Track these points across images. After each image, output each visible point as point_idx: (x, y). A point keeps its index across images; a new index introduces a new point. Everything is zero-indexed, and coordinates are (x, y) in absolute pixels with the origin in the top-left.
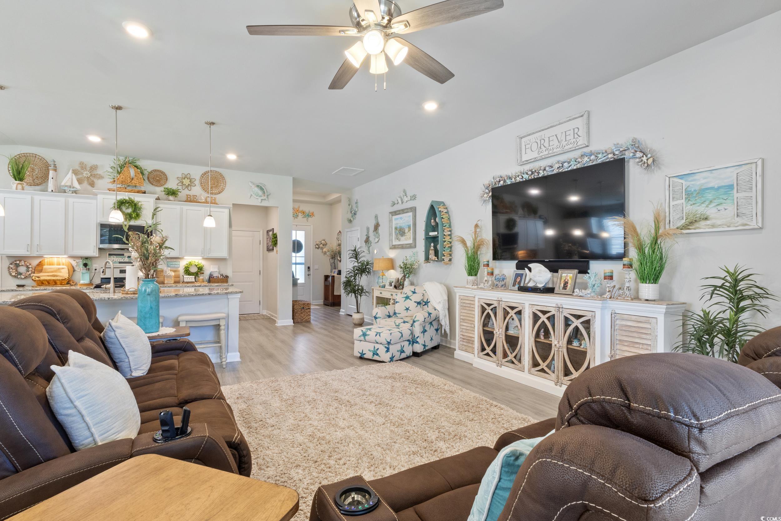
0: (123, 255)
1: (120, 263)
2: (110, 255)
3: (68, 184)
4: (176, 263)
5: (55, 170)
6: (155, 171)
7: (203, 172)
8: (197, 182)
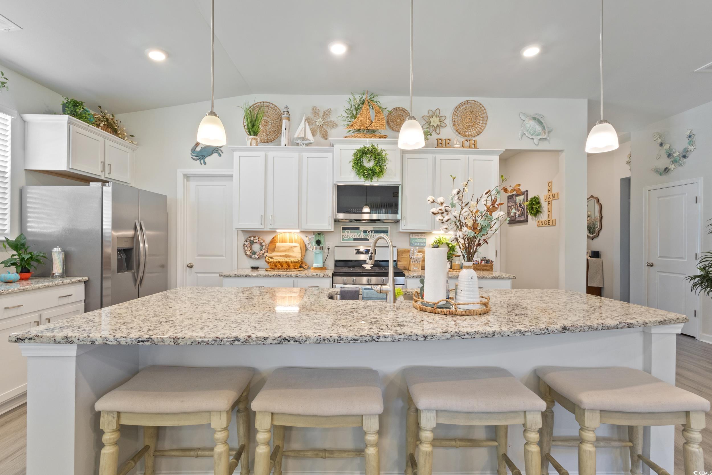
0: (358, 229)
1: (355, 239)
2: (344, 229)
3: (302, 136)
4: (421, 240)
5: (288, 119)
6: (396, 109)
7: (457, 104)
8: (448, 121)
